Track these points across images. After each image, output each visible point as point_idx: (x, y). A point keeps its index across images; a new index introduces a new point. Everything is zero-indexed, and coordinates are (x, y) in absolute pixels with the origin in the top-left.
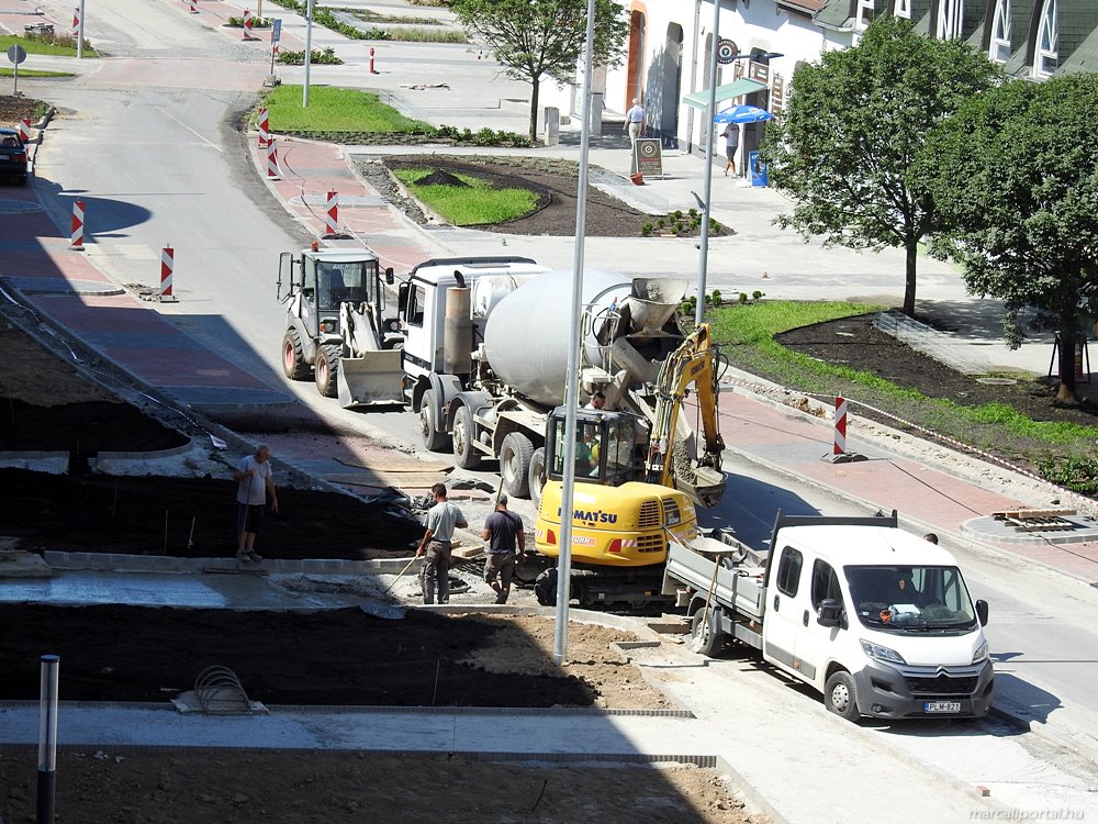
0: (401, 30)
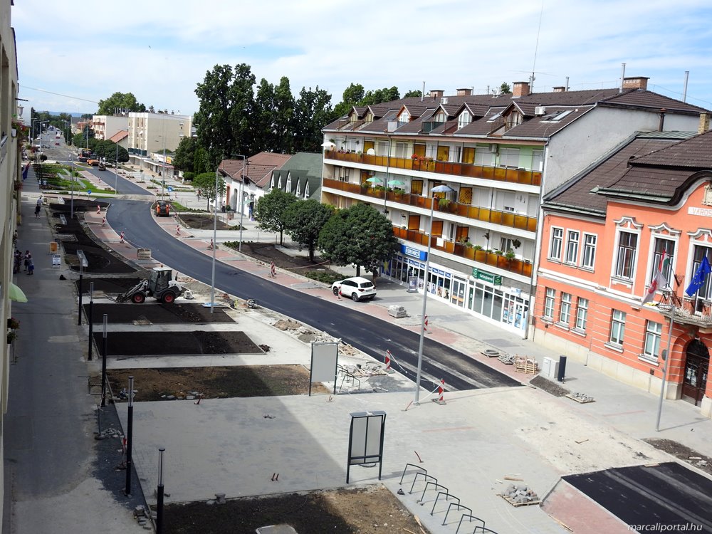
0: (182, 189)
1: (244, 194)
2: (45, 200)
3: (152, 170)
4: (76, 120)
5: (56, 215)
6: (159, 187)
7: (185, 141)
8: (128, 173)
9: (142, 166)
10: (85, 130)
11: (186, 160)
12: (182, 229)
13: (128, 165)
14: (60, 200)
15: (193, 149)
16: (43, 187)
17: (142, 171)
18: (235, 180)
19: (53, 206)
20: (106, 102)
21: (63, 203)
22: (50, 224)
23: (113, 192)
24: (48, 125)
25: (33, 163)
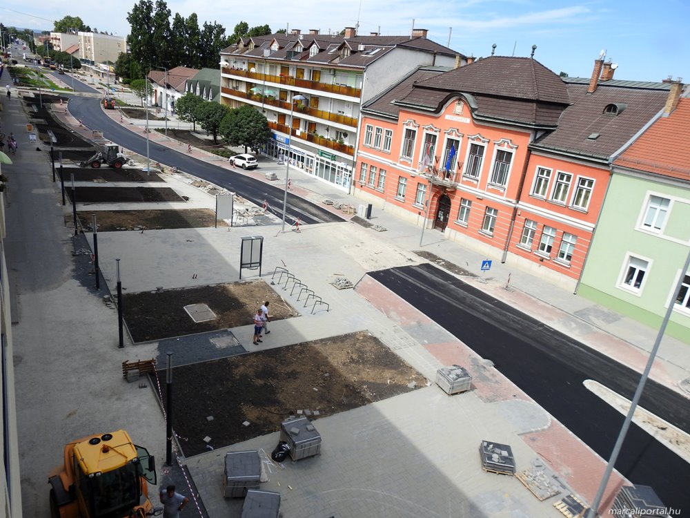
0: (122, 91)
1: (167, 96)
2: (20, 94)
3: (99, 75)
4: (37, 35)
5: (29, 105)
6: (105, 88)
7: (122, 56)
8: (81, 77)
9: (91, 72)
10: (45, 43)
11: (124, 70)
12: (124, 118)
13: (81, 71)
14: (31, 94)
15: (128, 62)
16: (16, 84)
17: (91, 76)
18: (161, 86)
19: (26, 98)
20: (60, 23)
21: (33, 96)
22: (24, 111)
23: (71, 90)
24: (15, 37)
25: (6, 66)
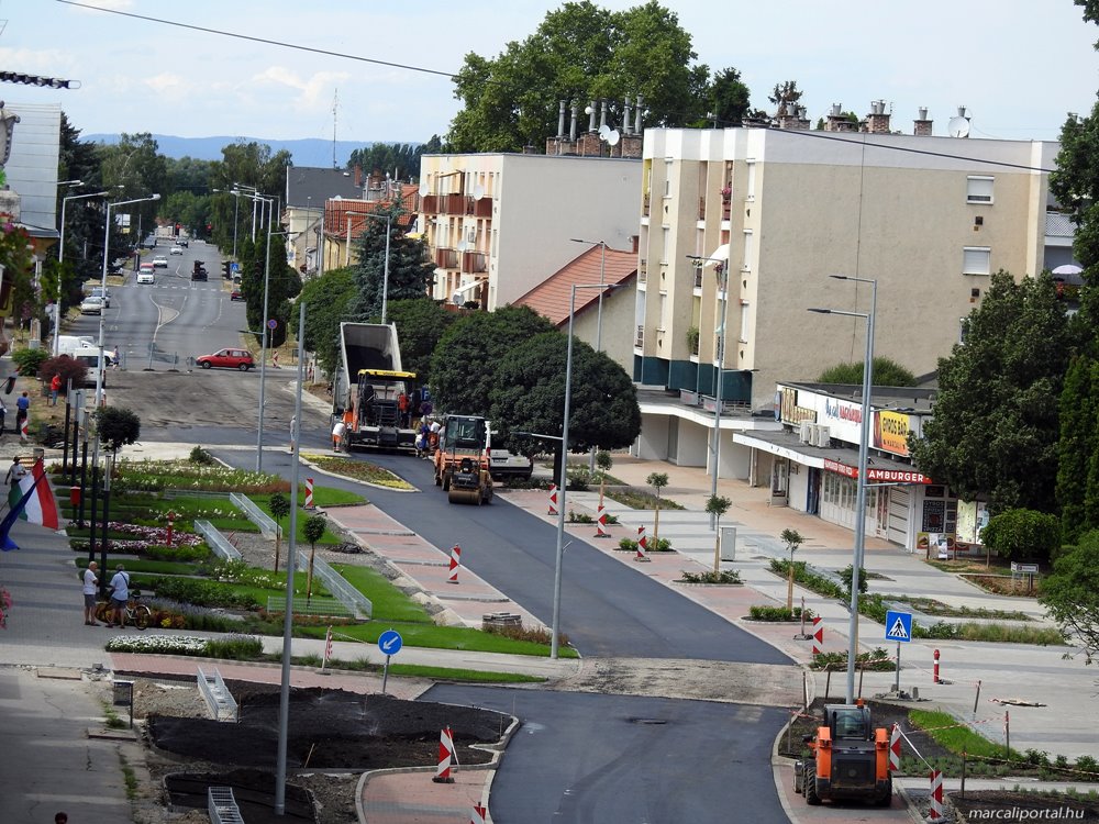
0: (976, 626)
4: (320, 182)
6: (831, 613)
7: (999, 308)
9: (721, 469)
10: (370, 248)
11: (1007, 432)
13: (630, 471)
14: (210, 695)
15: (1050, 361)
17: (718, 506)
19: (168, 733)
21: (226, 713)
23: (536, 644)
25: (52, 458)
